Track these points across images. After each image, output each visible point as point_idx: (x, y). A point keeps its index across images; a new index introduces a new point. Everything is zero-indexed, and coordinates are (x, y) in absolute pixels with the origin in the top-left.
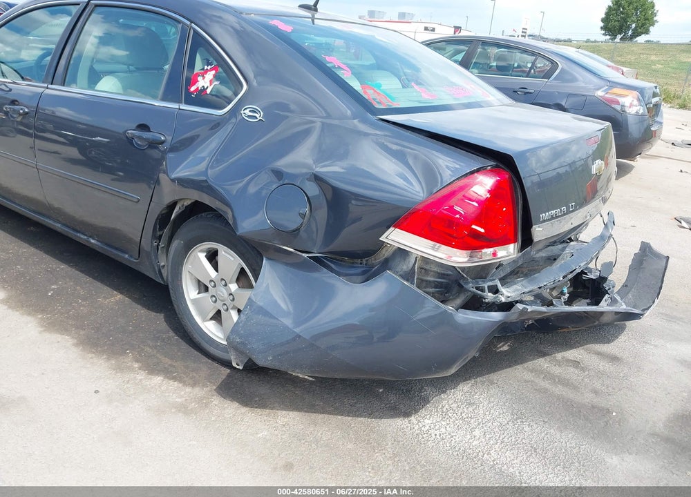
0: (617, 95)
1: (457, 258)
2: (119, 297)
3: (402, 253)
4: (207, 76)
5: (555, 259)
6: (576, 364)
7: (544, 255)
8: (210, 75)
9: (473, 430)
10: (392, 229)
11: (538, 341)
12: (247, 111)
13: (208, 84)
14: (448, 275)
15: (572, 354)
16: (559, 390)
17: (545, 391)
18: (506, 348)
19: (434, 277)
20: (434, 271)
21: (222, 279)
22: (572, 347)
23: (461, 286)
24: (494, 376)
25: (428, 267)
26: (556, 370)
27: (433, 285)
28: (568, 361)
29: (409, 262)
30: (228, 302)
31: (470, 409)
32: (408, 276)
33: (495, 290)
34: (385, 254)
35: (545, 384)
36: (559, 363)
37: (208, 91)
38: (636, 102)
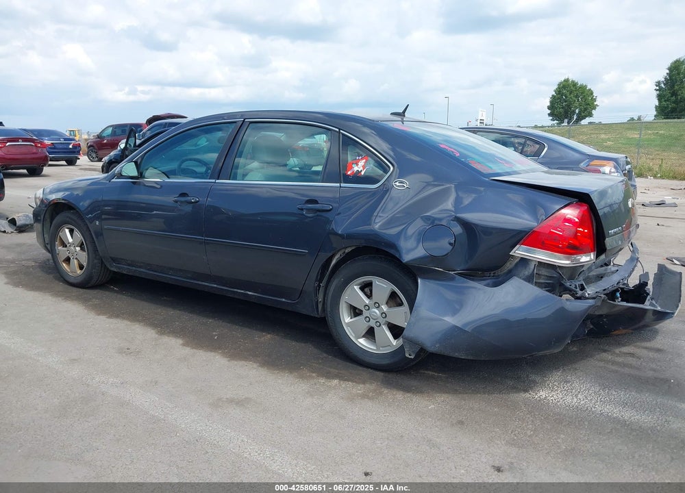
0: (596, 165)
1: (562, 261)
2: (269, 336)
3: (524, 261)
4: (360, 164)
5: (602, 277)
6: (632, 355)
7: (595, 274)
8: (362, 163)
9: (576, 396)
10: (518, 246)
11: (597, 343)
12: (397, 184)
13: (361, 168)
14: (553, 277)
15: (625, 349)
16: (627, 370)
17: (617, 371)
18: (575, 349)
19: (544, 279)
20: (544, 275)
21: (376, 303)
22: (624, 345)
23: (561, 285)
24: (577, 366)
25: (540, 273)
26: (620, 360)
27: (543, 285)
28: (625, 353)
29: (530, 269)
30: (382, 320)
31: (569, 385)
32: (529, 279)
33: (582, 288)
34: (510, 265)
35: (614, 368)
36: (618, 355)
37: (363, 173)
38: (613, 170)
